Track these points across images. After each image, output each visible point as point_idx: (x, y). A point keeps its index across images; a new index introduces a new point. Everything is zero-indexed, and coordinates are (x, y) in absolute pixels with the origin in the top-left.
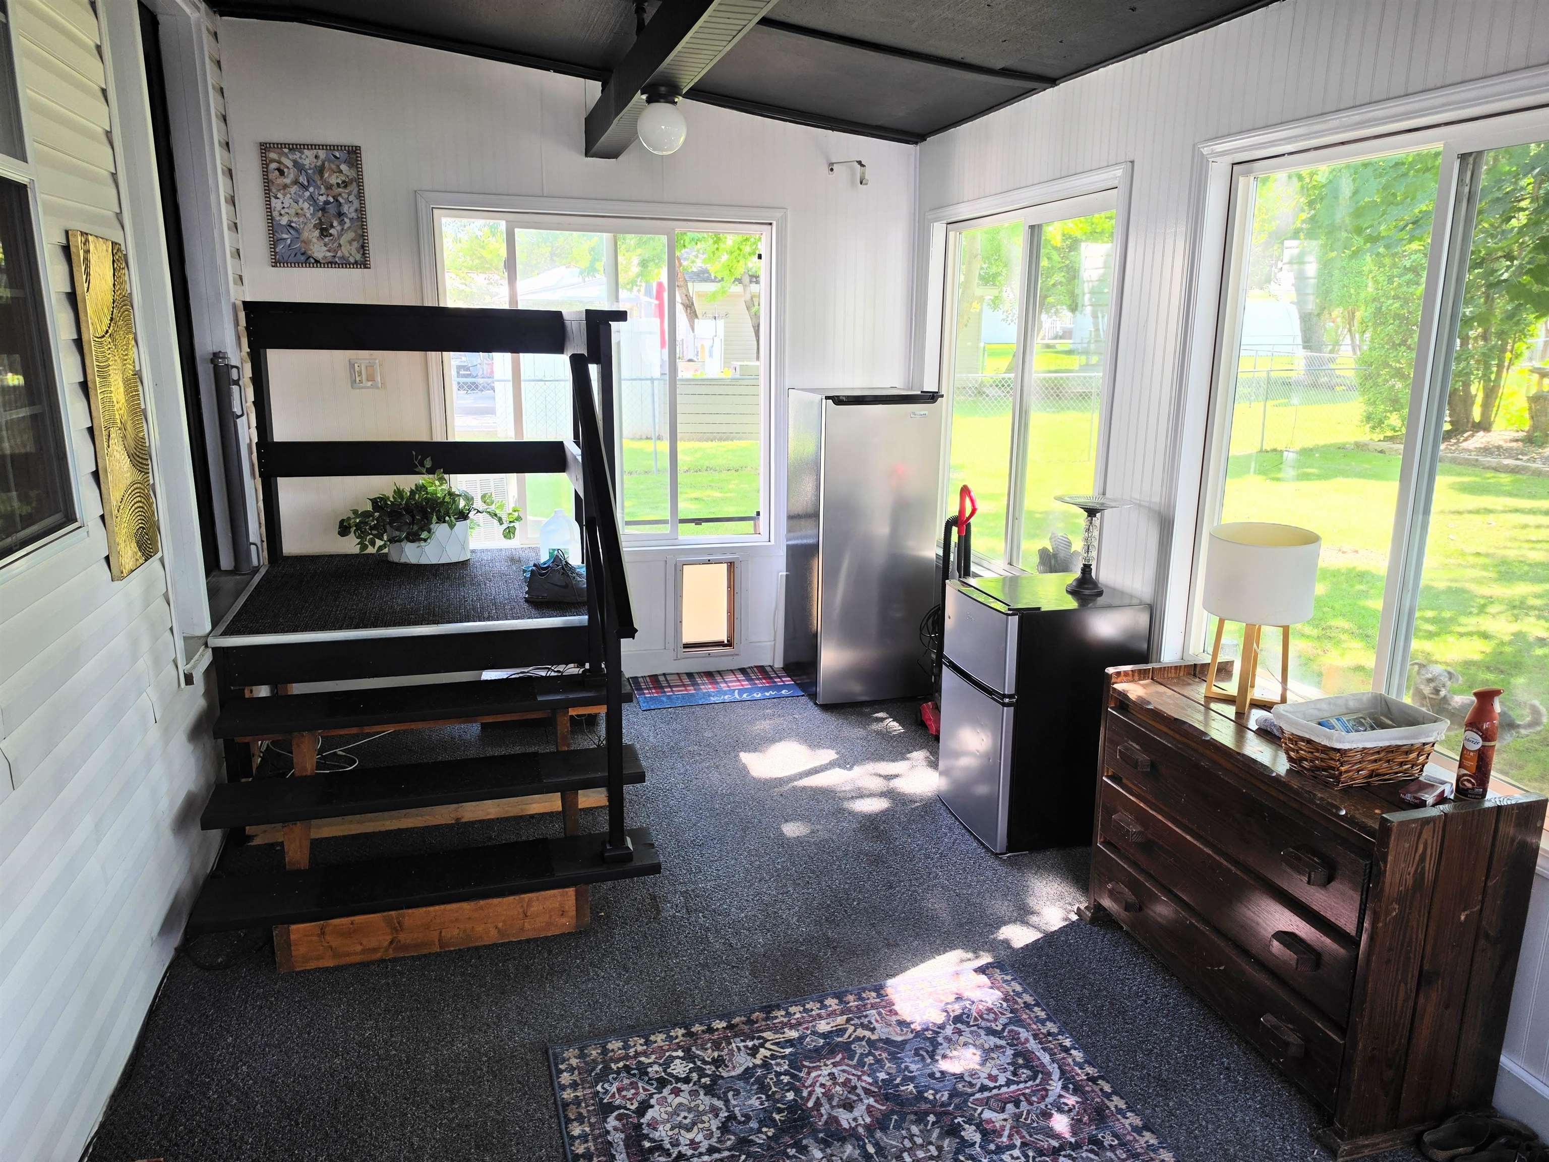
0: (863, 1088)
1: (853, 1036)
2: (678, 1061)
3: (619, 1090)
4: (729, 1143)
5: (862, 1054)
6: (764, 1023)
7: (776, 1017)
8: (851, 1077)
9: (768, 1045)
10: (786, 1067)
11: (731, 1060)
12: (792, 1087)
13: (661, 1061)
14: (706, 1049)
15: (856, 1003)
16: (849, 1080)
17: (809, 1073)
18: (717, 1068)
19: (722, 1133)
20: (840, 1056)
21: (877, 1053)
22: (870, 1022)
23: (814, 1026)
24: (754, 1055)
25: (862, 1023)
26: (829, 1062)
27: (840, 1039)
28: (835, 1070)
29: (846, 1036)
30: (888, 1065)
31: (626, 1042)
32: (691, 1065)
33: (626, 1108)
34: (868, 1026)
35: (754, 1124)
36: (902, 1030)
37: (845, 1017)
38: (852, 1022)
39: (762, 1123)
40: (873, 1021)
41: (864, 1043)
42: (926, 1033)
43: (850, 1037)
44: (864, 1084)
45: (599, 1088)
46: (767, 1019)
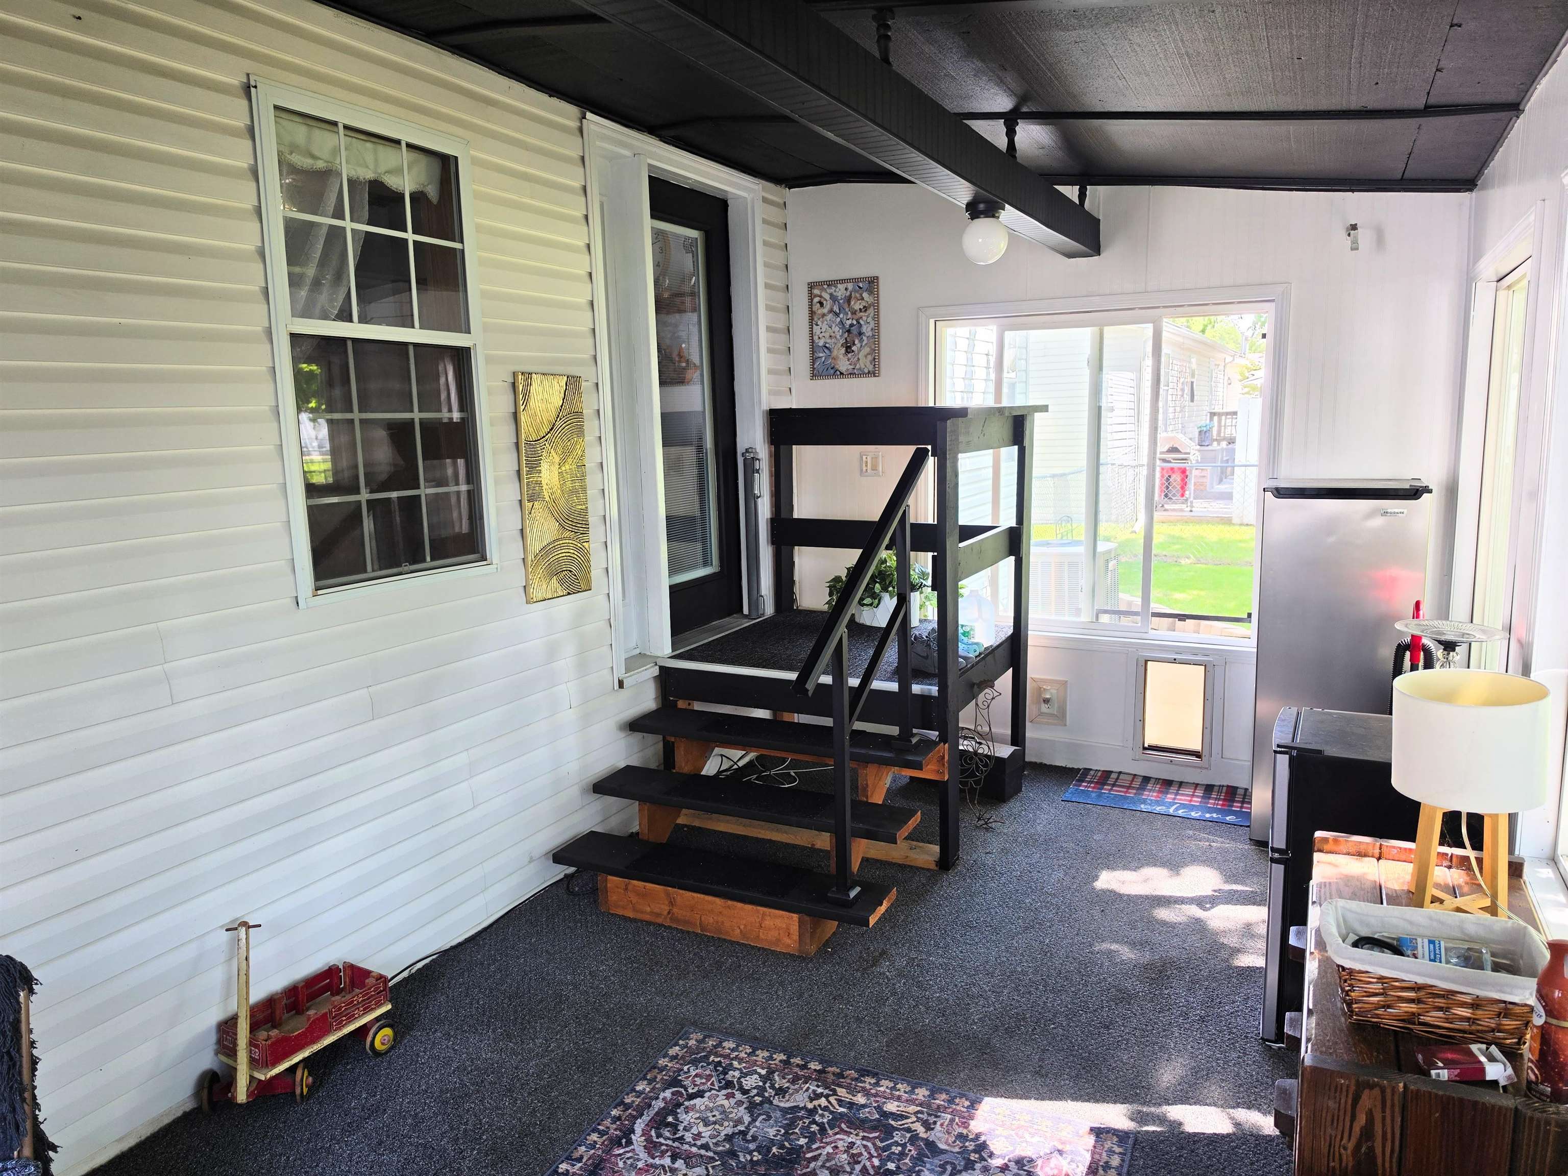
0: (864, 1167)
1: (906, 1126)
2: (756, 1076)
3: (696, 1076)
4: (721, 1148)
5: (896, 1142)
6: (849, 1081)
7: (865, 1082)
8: (865, 1154)
9: (832, 1099)
10: (825, 1120)
11: (792, 1094)
12: (812, 1138)
13: (745, 1071)
14: (784, 1078)
15: (942, 1103)
16: (861, 1154)
17: (836, 1134)
18: (776, 1095)
19: (724, 1140)
20: (877, 1134)
21: (909, 1147)
22: (935, 1123)
23: (885, 1103)
24: (811, 1100)
25: (927, 1120)
26: (861, 1134)
27: (893, 1123)
28: (858, 1142)
29: (900, 1123)
30: (907, 1161)
31: (738, 1046)
32: (761, 1084)
33: (686, 1090)
34: (930, 1124)
35: (752, 1146)
36: (955, 1142)
37: (919, 1108)
38: (919, 1115)
39: (758, 1149)
40: (939, 1123)
41: (908, 1135)
42: (972, 1154)
43: (901, 1125)
44: (868, 1164)
45: (685, 1068)
46: (856, 1079)
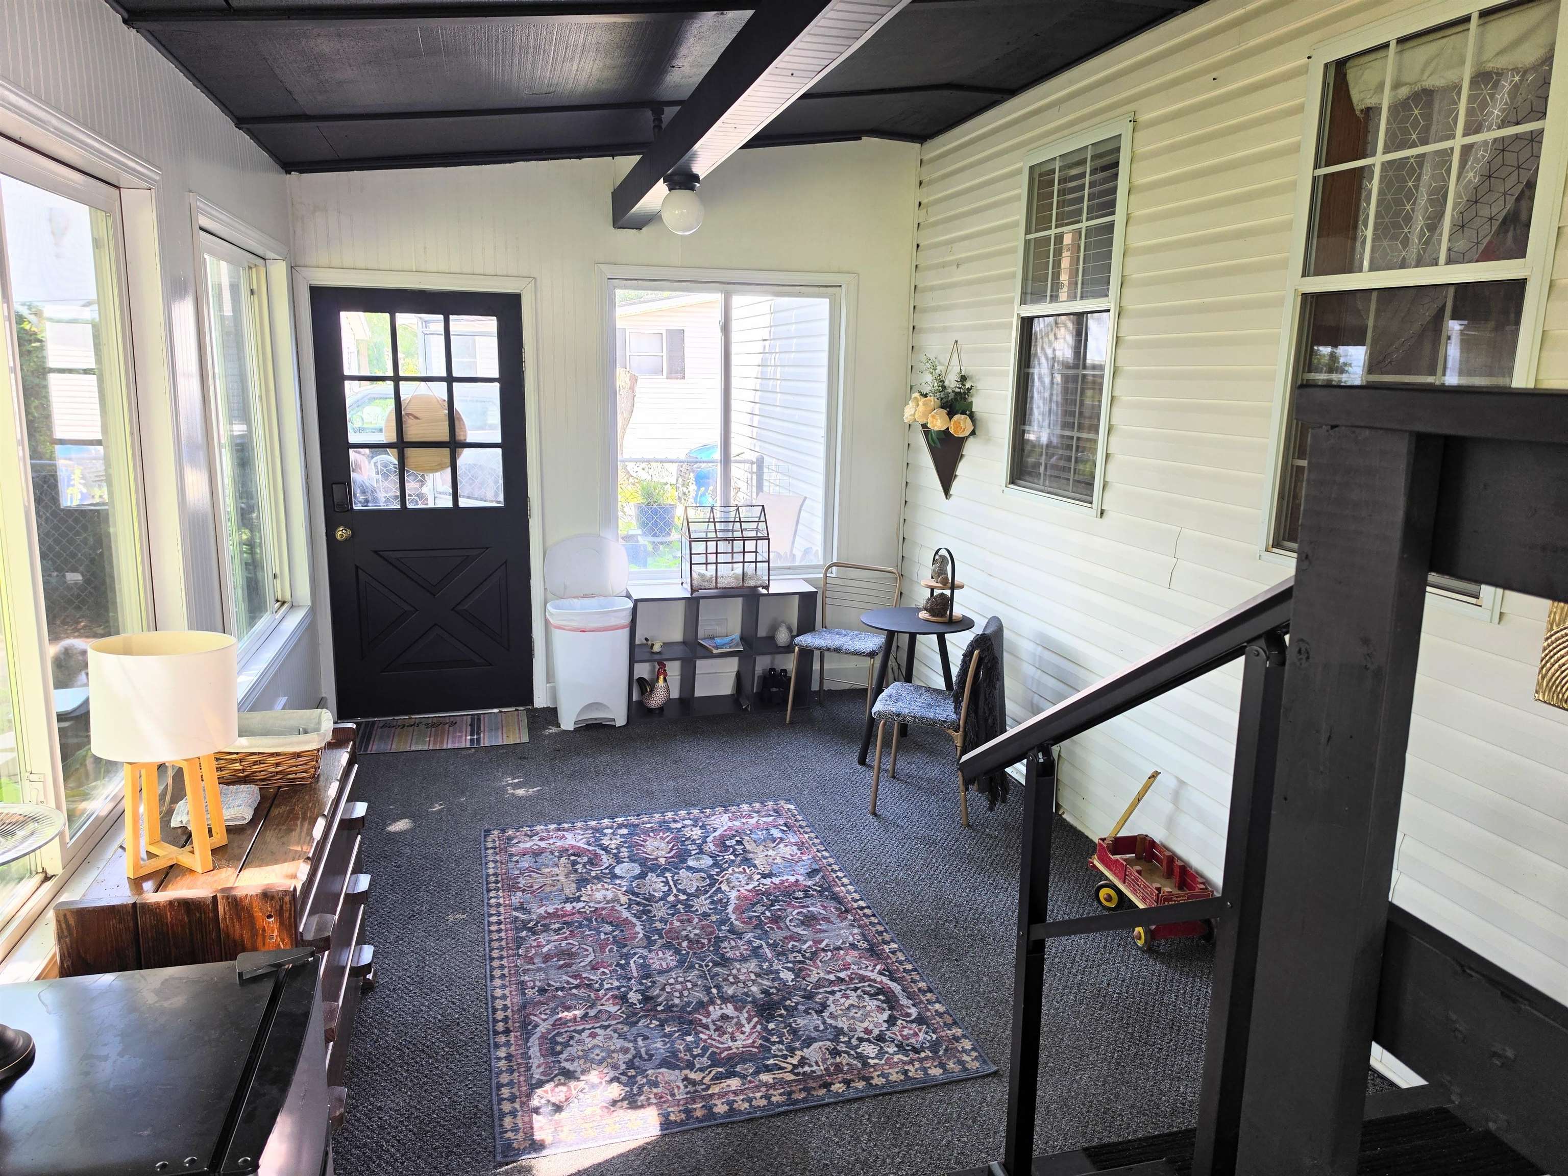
0: (708, 1029)
1: (707, 1072)
2: (873, 1055)
3: (916, 1034)
4: (820, 996)
5: (703, 1056)
6: (794, 1088)
7: (780, 1095)
8: (717, 1038)
9: (790, 1068)
10: (774, 1048)
11: (824, 1054)
12: (770, 1032)
13: (887, 1056)
14: (848, 1064)
15: (694, 1106)
16: (719, 1036)
17: (754, 1042)
18: (835, 1048)
19: (825, 1002)
20: (723, 1055)
21: (688, 1057)
22: (686, 1087)
23: (744, 1084)
24: (803, 1058)
25: (694, 1086)
26: (735, 1050)
27: (720, 1070)
28: (730, 1044)
29: (713, 1073)
30: (681, 1047)
31: (926, 1074)
32: (859, 1050)
33: (907, 1021)
34: (689, 1083)
35: (801, 1008)
36: (656, 1077)
37: (710, 1092)
38: (704, 1086)
39: (795, 1008)
40: (682, 1087)
41: (698, 1066)
42: (634, 1074)
43: (710, 1072)
44: (708, 1032)
45: (934, 1037)
46: (790, 1094)
